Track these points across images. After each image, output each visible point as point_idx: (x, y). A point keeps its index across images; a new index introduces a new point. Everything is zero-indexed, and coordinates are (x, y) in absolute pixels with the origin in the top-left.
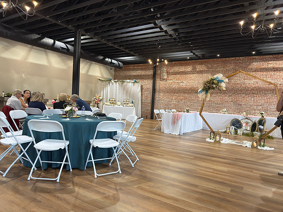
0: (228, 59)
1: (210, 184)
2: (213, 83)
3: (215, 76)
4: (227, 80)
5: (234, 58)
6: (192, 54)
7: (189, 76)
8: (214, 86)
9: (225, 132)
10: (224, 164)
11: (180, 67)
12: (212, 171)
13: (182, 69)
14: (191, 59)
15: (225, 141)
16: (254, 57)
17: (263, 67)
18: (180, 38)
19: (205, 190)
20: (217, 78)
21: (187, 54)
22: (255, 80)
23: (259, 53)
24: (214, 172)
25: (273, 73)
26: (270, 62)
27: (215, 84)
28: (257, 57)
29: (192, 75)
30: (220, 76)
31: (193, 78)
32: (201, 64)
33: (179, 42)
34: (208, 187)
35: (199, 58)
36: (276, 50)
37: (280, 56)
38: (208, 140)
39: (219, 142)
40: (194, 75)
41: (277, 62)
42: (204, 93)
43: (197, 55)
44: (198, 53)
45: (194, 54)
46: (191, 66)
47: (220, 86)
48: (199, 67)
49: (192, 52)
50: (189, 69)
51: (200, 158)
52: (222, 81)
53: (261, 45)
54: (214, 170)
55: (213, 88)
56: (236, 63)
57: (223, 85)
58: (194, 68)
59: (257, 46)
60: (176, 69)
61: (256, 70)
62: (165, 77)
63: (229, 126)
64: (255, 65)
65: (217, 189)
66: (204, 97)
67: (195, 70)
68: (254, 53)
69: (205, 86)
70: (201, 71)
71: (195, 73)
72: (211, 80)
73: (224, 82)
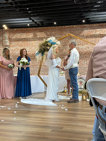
0: (63, 27)
2: (47, 45)
5: (68, 26)
6: (31, 21)
7: (31, 42)
11: (22, 34)
13: (24, 36)
14: (31, 26)
17: (92, 34)
21: (26, 21)
22: (86, 46)
26: (97, 30)
27: (49, 46)
29: (33, 42)
30: (52, 39)
31: (35, 44)
32: (41, 31)
35: (38, 26)
36: (101, 18)
37: (104, 24)
40: (36, 42)
41: (103, 29)
43: (36, 22)
44: (37, 20)
45: (33, 21)
46: (32, 33)
49: (30, 19)
50: (31, 35)
55: (48, 50)
56: (70, 31)
58: (35, 35)
59: (85, 14)
60: (18, 36)
61: (87, 37)
62: (8, 44)
63: (66, 86)
64: (86, 32)
67: (35, 37)
68: (84, 21)
69: (41, 48)
70: (41, 38)
71: (36, 39)
72: (45, 43)
73: (57, 44)
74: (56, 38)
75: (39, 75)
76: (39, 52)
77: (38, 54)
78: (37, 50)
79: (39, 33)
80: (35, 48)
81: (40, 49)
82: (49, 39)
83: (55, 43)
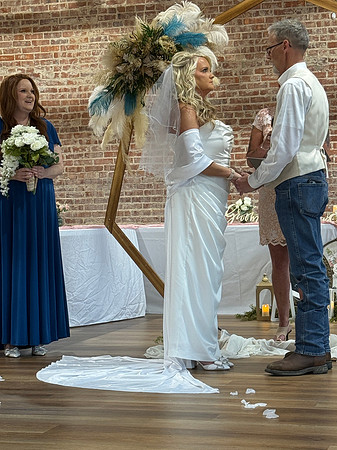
4: (220, 35)
20: (174, 24)
30: (186, 15)
42: (117, 106)
52: (197, 40)
67: (88, 8)
69: (120, 69)
70: (121, 9)
71: (94, 20)
72: (144, 38)
73: (210, 46)
74: (207, 10)
75: (111, 225)
76: (112, 91)
77: (103, 101)
78: (98, 80)
80: (88, 70)
81: (117, 75)
82: (164, 17)
83: (201, 36)
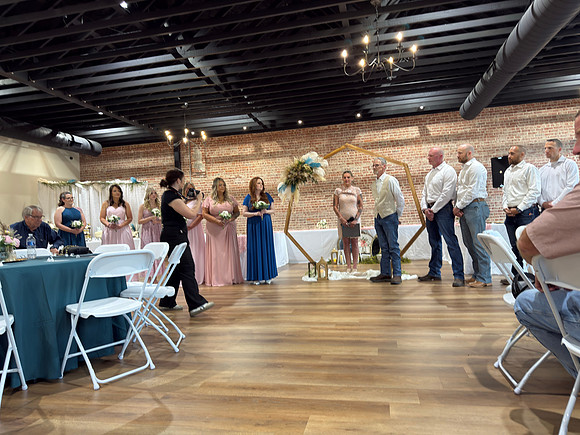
0: (316, 128)
1: (340, 348)
2: (303, 170)
3: (305, 157)
4: (325, 163)
5: (326, 127)
6: (252, 120)
7: (250, 164)
8: (306, 175)
9: (330, 262)
10: (349, 313)
11: (231, 147)
12: (333, 327)
13: (235, 151)
14: (251, 131)
15: (336, 276)
16: (360, 123)
17: (375, 140)
18: (228, 86)
19: (335, 359)
20: (309, 160)
21: (242, 121)
22: (365, 165)
23: (368, 116)
24: (339, 327)
25: (391, 149)
26: (386, 131)
27: (306, 172)
28: (363, 123)
29: (255, 162)
30: (312, 156)
31: (258, 167)
32: (271, 140)
33: (226, 95)
34: (338, 353)
35: (265, 129)
36: (393, 109)
37: (399, 119)
38: (306, 278)
39: (326, 279)
40: (260, 162)
41: (396, 130)
42: (288, 189)
43: (260, 123)
44: (264, 118)
45: (255, 119)
46: (252, 145)
47: (316, 175)
48: (267, 147)
49: (251, 116)
50: (249, 149)
51: (304, 310)
52: (318, 165)
53: (369, 100)
54: (337, 324)
55: (304, 180)
56: (330, 136)
57: (320, 171)
58: (258, 149)
59: (363, 102)
60: (223, 151)
62: (203, 169)
63: (335, 250)
64: (363, 137)
65: (355, 354)
66: (290, 197)
67: (259, 152)
68: (359, 115)
69: (289, 176)
71: (261, 157)
72: (298, 165)
73: (322, 167)
75: (287, 233)
76: (287, 184)
77: (283, 188)
78: (282, 180)
79: (266, 144)
81: (288, 179)
